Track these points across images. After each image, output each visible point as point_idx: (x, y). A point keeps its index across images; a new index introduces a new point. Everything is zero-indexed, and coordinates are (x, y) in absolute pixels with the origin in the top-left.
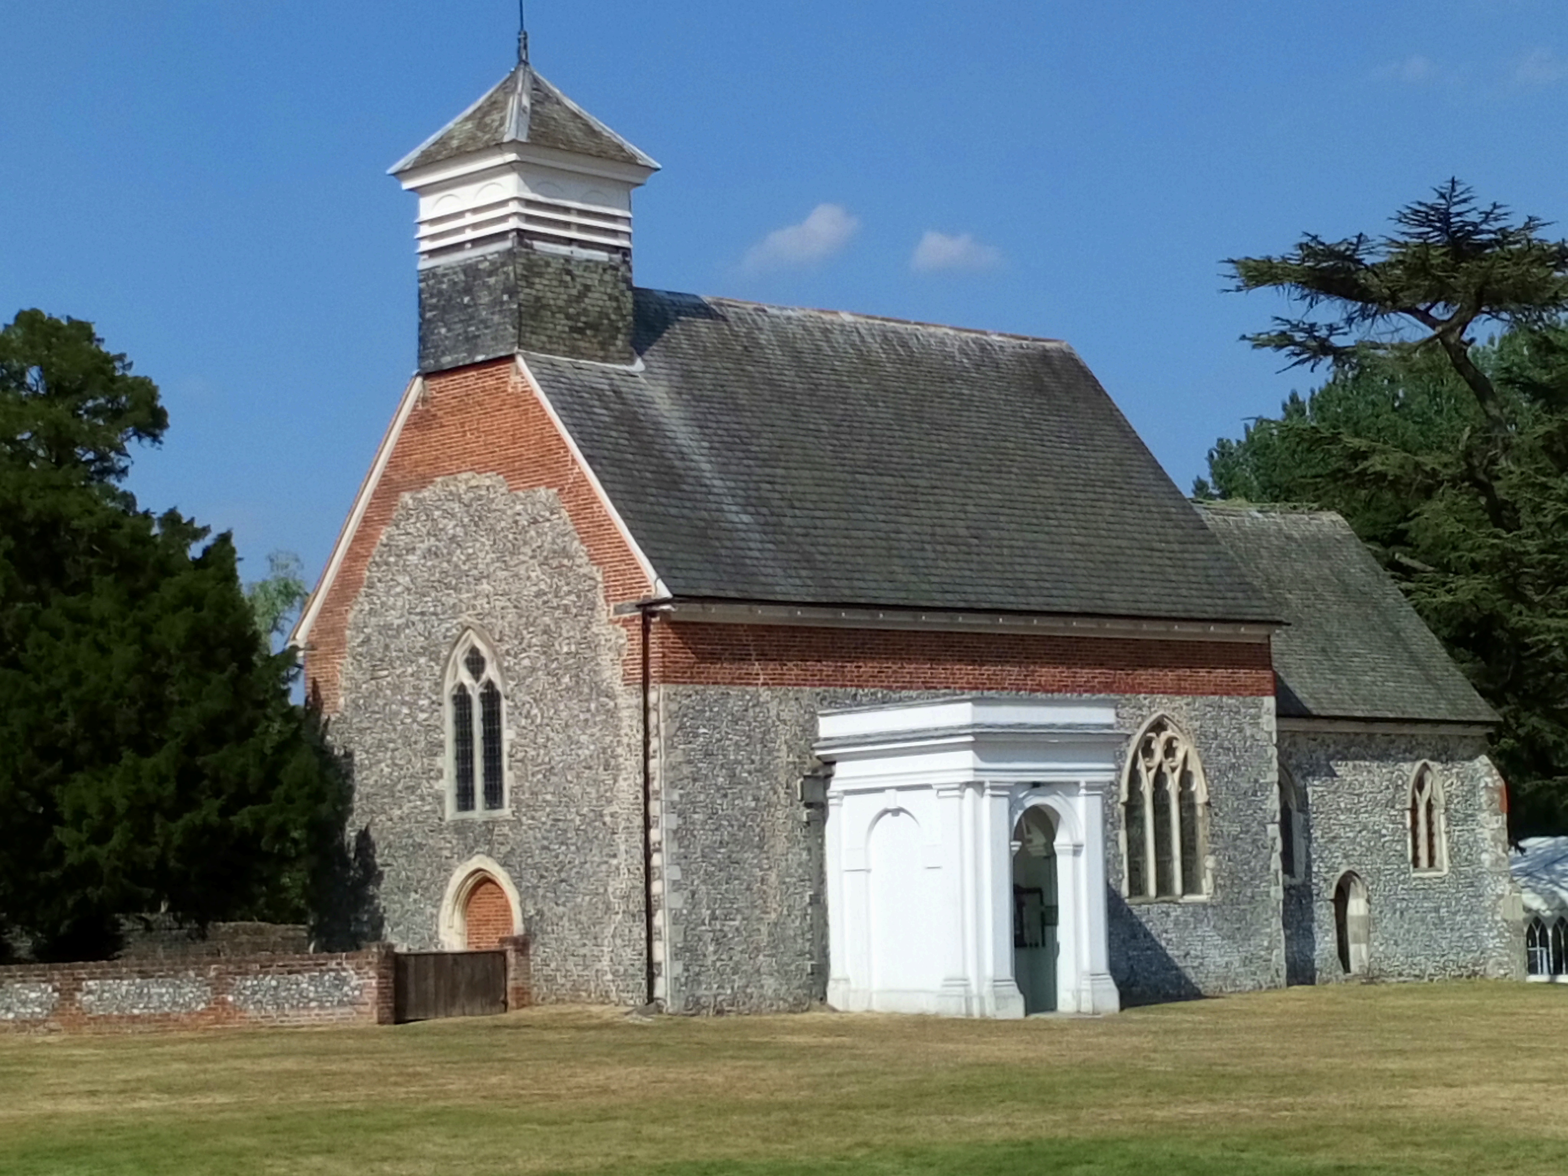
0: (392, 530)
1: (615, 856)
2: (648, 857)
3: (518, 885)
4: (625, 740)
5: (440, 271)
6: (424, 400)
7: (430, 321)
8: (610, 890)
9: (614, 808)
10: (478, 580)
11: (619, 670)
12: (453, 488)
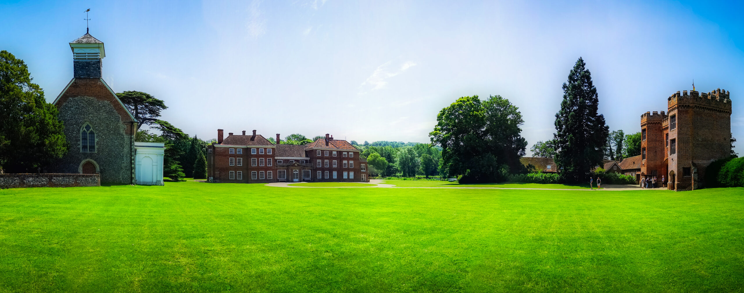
0: (67, 103)
1: (123, 160)
2: (131, 161)
3: (99, 164)
4: (126, 143)
5: (80, 62)
6: (75, 83)
7: (77, 70)
8: (122, 166)
9: (123, 153)
10: (89, 114)
11: (124, 132)
12: (82, 98)
